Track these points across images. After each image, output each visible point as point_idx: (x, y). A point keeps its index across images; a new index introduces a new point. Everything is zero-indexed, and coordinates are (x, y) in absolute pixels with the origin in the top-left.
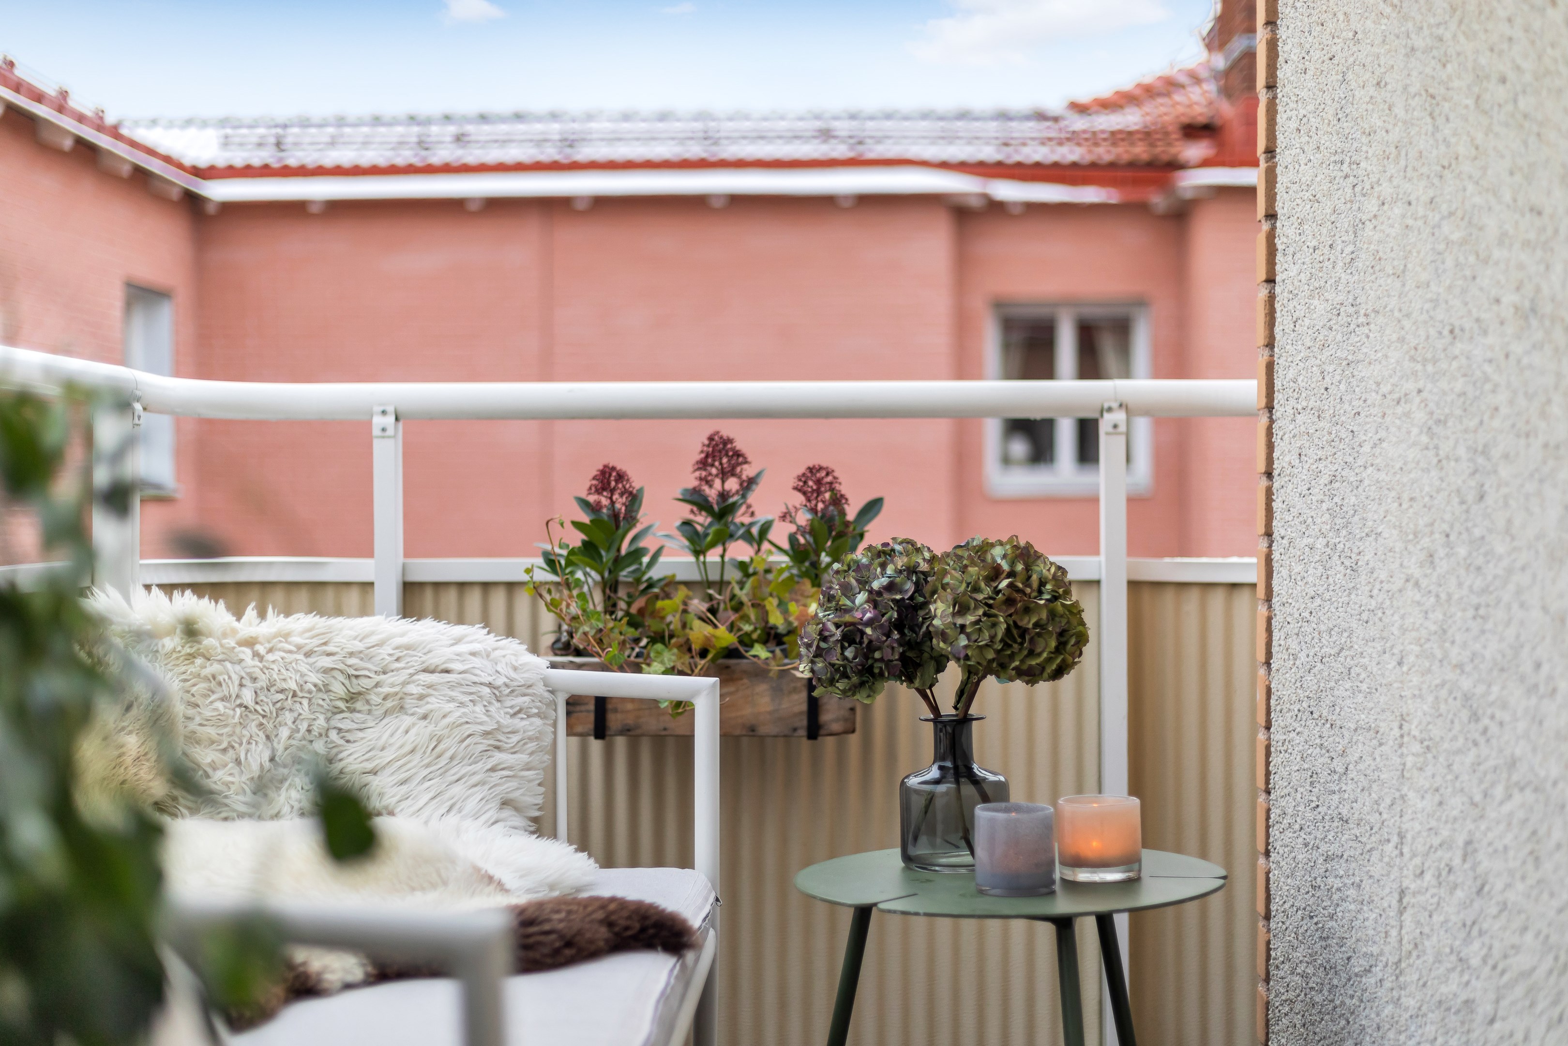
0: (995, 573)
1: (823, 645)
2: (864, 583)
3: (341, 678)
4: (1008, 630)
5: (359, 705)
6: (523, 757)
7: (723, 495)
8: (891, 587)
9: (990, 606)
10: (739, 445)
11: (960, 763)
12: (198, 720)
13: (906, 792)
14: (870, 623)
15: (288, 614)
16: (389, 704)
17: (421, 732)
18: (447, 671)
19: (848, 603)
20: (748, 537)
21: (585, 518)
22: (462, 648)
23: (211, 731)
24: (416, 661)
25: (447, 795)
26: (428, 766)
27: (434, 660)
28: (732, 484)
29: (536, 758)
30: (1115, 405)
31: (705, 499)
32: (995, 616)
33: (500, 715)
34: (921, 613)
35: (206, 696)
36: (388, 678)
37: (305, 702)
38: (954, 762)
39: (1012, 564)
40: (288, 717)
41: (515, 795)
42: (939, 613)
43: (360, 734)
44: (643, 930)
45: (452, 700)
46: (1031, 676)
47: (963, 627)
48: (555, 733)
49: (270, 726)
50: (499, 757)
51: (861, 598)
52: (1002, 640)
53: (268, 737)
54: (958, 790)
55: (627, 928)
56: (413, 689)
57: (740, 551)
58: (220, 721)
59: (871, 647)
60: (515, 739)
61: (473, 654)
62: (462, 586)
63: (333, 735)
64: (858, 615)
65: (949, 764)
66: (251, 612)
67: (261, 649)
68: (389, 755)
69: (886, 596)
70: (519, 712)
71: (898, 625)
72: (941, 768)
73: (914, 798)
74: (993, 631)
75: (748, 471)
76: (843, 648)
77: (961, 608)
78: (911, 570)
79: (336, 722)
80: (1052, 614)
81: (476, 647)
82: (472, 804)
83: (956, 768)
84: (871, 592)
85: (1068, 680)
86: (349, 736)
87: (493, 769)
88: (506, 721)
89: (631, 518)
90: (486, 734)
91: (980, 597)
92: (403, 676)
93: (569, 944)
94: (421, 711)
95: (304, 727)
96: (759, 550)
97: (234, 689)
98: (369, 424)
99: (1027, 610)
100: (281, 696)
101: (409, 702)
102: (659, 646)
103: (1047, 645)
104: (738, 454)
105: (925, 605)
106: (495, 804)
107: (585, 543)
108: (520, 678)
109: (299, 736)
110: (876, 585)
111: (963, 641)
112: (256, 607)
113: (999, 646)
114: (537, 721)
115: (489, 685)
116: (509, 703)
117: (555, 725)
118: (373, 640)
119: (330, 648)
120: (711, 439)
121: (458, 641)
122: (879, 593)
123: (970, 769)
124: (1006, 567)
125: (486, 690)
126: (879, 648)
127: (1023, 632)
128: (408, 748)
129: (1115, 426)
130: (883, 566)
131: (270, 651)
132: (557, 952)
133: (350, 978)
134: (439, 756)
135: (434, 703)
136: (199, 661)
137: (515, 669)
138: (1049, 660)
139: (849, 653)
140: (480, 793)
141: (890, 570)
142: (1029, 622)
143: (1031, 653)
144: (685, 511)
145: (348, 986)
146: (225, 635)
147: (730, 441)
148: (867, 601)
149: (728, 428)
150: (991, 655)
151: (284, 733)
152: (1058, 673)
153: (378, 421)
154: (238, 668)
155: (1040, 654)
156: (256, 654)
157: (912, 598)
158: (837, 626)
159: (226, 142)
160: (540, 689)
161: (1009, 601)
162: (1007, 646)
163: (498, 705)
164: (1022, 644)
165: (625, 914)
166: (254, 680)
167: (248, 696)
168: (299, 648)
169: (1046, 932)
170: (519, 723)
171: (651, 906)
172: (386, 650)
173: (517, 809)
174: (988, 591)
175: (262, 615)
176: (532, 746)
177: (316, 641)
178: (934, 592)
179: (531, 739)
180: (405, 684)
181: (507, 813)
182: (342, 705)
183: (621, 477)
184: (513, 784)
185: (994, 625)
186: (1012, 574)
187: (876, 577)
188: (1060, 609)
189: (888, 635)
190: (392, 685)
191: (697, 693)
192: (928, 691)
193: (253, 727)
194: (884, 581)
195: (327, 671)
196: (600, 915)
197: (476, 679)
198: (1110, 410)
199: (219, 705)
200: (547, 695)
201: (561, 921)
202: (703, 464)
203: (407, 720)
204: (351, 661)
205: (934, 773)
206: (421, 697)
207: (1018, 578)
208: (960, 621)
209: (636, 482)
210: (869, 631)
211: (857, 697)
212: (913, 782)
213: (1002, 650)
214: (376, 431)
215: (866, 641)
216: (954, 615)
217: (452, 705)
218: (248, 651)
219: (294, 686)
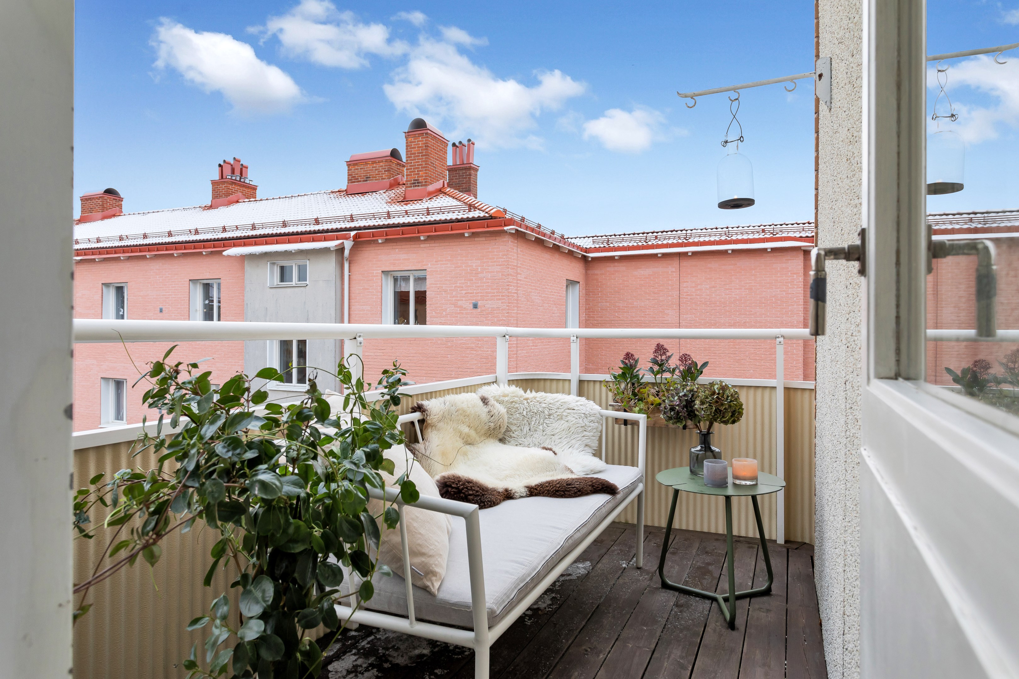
0: (714, 393)
1: (665, 410)
2: (677, 394)
3: (547, 410)
4: (716, 410)
5: (551, 417)
6: (592, 434)
7: (662, 360)
8: (685, 395)
9: (711, 403)
10: (665, 346)
11: (707, 446)
12: (512, 418)
13: (691, 452)
14: (678, 405)
15: (536, 392)
16: (559, 417)
17: (566, 425)
18: (574, 410)
19: (673, 399)
20: (669, 371)
21: (622, 366)
22: (578, 403)
23: (515, 422)
24: (566, 406)
25: (570, 443)
26: (567, 434)
27: (570, 406)
28: (664, 357)
29: (596, 434)
30: (780, 336)
31: (657, 361)
32: (712, 406)
33: (586, 422)
34: (693, 403)
35: (515, 412)
36: (559, 410)
37: (538, 415)
38: (705, 445)
39: (719, 390)
40: (534, 419)
41: (589, 443)
42: (697, 404)
43: (551, 425)
44: (602, 488)
45: (574, 417)
46: (726, 423)
47: (703, 409)
48: (602, 427)
49: (529, 421)
50: (585, 433)
51: (676, 398)
52: (714, 413)
53: (529, 424)
54: (705, 454)
55: (598, 487)
56: (564, 414)
57: (667, 375)
58: (517, 419)
59: (678, 412)
60: (590, 428)
61: (581, 405)
62: (595, 381)
63: (545, 424)
64: (675, 403)
65: (703, 446)
66: (528, 391)
67: (529, 401)
68: (558, 431)
69: (683, 398)
70: (592, 421)
71: (686, 406)
72: (701, 447)
73: (692, 454)
74: (711, 411)
75: (668, 354)
76: (671, 412)
77: (702, 403)
78: (691, 391)
79: (546, 421)
80: (730, 406)
81: (582, 403)
82: (577, 446)
83: (705, 447)
84: (679, 396)
85: (736, 424)
86: (548, 425)
87: (583, 436)
88: (588, 423)
89: (635, 366)
90: (582, 427)
91: (708, 400)
92: (562, 410)
93: (579, 491)
94: (566, 420)
95: (538, 422)
96: (673, 375)
97: (522, 411)
98: (570, 339)
99: (722, 405)
100: (533, 414)
101: (564, 417)
102: (640, 402)
103: (728, 415)
104: (665, 349)
105: (694, 401)
106: (583, 446)
107: (622, 373)
108: (592, 412)
109: (536, 424)
110: (681, 395)
111: (703, 413)
112: (530, 390)
113: (713, 415)
114: (597, 424)
115: (584, 414)
116: (589, 419)
117: (602, 425)
118: (556, 400)
119: (545, 402)
120: (658, 345)
121: (577, 402)
122: (681, 397)
123: (710, 448)
124: (717, 391)
125: (583, 415)
126: (681, 412)
127: (721, 411)
128: (562, 429)
129: (780, 342)
130: (683, 389)
131: (531, 402)
132: (576, 493)
133: (522, 495)
134: (570, 432)
135: (569, 418)
136: (513, 403)
137: (592, 410)
138: (729, 419)
139: (672, 413)
140: (580, 442)
141: (685, 391)
142: (722, 408)
143: (723, 417)
144: (651, 365)
145: (522, 497)
146: (521, 397)
147: (663, 346)
148: (678, 399)
149: (662, 342)
150: (711, 417)
151: (533, 423)
152: (734, 422)
153: (572, 338)
154: (523, 406)
155: (726, 417)
156: (527, 402)
157: (691, 399)
158: (669, 406)
159: (594, 242)
160: (598, 415)
161: (717, 402)
162: (715, 415)
163: (586, 419)
164: (720, 414)
165: (598, 483)
166: (527, 409)
167: (525, 413)
168: (538, 401)
169: (722, 500)
170: (591, 424)
171: (607, 481)
172: (558, 404)
173: (590, 447)
174: (710, 398)
175: (531, 392)
176: (595, 430)
177: (542, 400)
178: (696, 398)
179: (594, 428)
180: (562, 412)
181: (586, 448)
182: (547, 417)
183: (632, 355)
184: (589, 441)
185: (712, 408)
186: (718, 394)
187: (681, 392)
188: (732, 404)
189: (683, 409)
190: (560, 412)
191: (640, 419)
192: (698, 424)
193: (525, 421)
194: (683, 393)
195: (544, 408)
196: (590, 483)
197: (580, 412)
198: (778, 337)
199: (518, 415)
200: (600, 417)
201: (577, 484)
202: (655, 352)
203: (563, 422)
204: (550, 405)
205: (699, 448)
206: (567, 416)
207: (720, 395)
208: (702, 407)
209: (636, 357)
210: (677, 408)
211: (677, 424)
212: (693, 450)
213: (714, 415)
214: (572, 341)
215: (676, 411)
216: (700, 405)
217: (574, 419)
218: (526, 401)
219: (536, 411)
